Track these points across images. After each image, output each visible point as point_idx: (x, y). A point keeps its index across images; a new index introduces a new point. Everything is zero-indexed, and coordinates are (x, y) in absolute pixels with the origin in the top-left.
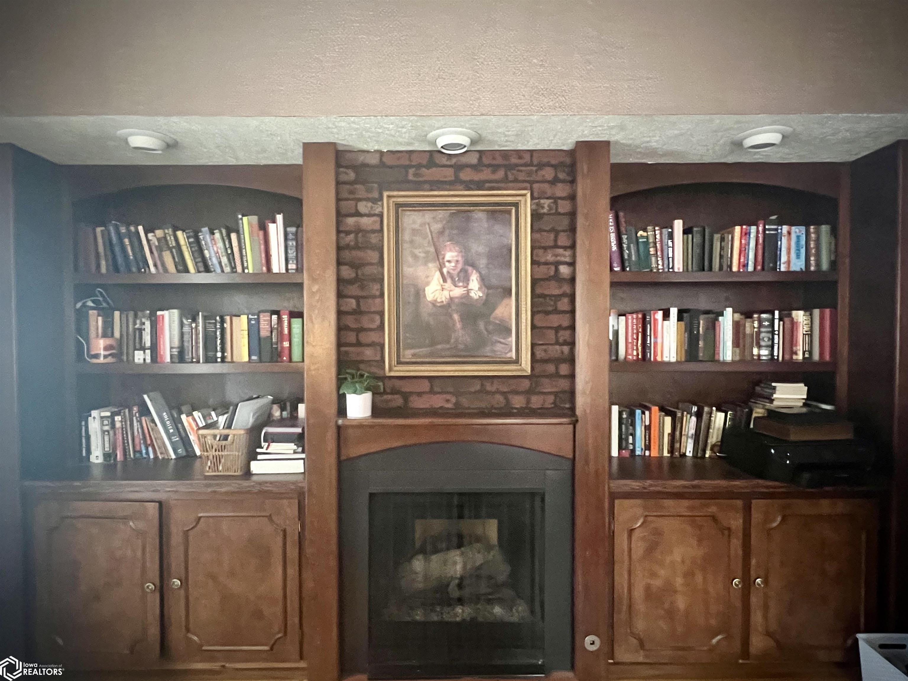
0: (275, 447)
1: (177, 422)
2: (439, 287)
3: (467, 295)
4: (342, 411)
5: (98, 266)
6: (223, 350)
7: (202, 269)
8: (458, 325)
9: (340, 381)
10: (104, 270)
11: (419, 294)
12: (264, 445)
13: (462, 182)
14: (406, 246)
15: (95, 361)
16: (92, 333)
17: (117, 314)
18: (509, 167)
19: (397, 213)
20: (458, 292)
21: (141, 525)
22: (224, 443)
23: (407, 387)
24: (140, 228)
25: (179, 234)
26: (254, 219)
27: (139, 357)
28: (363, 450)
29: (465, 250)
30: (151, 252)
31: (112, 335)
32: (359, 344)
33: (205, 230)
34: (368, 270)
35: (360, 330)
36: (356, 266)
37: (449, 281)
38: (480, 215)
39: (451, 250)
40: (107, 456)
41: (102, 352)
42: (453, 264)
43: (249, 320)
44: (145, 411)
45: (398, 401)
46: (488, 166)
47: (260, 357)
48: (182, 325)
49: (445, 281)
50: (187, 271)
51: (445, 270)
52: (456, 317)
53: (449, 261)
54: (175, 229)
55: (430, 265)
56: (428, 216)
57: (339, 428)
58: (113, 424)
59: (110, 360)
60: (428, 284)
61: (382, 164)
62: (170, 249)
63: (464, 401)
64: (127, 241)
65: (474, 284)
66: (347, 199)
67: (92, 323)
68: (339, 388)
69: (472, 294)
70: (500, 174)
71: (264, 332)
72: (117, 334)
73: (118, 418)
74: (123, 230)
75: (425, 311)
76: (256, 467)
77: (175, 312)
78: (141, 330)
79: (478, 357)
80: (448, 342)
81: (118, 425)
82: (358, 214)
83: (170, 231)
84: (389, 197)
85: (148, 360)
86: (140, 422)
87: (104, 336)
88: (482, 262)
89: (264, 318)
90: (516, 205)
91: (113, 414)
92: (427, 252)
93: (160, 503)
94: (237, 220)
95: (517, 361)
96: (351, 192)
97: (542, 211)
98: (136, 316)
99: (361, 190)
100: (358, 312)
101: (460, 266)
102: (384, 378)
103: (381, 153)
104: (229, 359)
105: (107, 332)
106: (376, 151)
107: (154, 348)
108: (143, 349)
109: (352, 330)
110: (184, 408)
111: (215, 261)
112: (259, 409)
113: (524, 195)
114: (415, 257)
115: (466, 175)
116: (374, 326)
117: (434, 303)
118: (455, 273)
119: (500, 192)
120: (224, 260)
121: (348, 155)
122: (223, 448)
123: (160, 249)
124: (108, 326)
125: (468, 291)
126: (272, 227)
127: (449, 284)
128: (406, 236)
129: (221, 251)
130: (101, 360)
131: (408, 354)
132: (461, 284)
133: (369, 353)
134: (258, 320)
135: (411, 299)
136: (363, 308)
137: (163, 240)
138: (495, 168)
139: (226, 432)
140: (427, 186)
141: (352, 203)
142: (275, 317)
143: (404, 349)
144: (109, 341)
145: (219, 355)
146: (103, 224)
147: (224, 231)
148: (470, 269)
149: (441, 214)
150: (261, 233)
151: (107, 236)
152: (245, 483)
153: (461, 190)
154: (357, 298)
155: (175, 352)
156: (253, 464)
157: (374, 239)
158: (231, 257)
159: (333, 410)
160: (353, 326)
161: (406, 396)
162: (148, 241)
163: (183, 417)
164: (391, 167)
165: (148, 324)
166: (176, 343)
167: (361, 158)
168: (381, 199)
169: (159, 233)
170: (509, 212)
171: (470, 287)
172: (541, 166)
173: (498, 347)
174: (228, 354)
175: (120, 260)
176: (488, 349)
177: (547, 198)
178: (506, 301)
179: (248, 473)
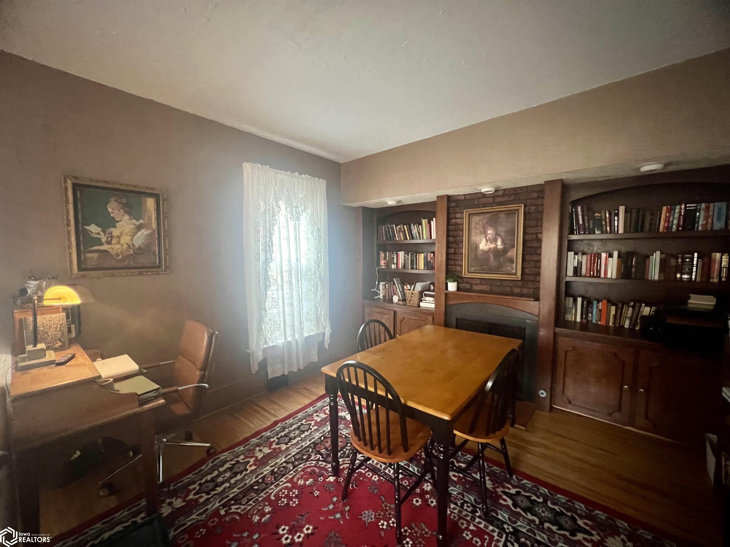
0: (427, 298)
1: (403, 288)
2: (485, 244)
3: (496, 248)
4: (447, 288)
5: (383, 239)
6: (416, 266)
7: (411, 238)
8: (492, 259)
9: (447, 278)
10: (384, 240)
11: (477, 247)
12: (424, 297)
13: (496, 202)
14: (473, 229)
15: (381, 267)
16: (381, 259)
17: (388, 252)
18: (517, 194)
19: (469, 216)
20: (492, 246)
21: (389, 317)
22: (412, 295)
23: (473, 282)
24: (394, 225)
25: (405, 226)
26: (427, 220)
27: (393, 266)
28: (453, 302)
29: (496, 230)
30: (397, 233)
31: (386, 260)
32: (456, 265)
33: (412, 224)
34: (459, 238)
35: (455, 260)
36: (454, 237)
37: (489, 242)
38: (502, 215)
39: (490, 230)
40: (384, 296)
41: (383, 265)
42: (491, 235)
43: (424, 255)
44: (394, 284)
45: (468, 286)
46: (507, 195)
47: (427, 267)
48: (405, 256)
49: (487, 242)
50: (406, 239)
51: (487, 238)
52: (491, 255)
53: (489, 234)
54: (404, 225)
55: (482, 236)
56: (481, 217)
57: (446, 294)
58: (386, 286)
59: (385, 267)
60: (480, 243)
61: (465, 199)
62: (402, 232)
63: (494, 288)
64: (390, 230)
65: (499, 243)
66: (452, 213)
67: (381, 256)
68: (446, 280)
69: (498, 247)
70: (512, 198)
71: (429, 259)
72: (387, 259)
73: (387, 285)
74: (390, 226)
75: (479, 253)
76: (422, 304)
77: (403, 252)
78: (394, 258)
79: (500, 271)
80: (487, 265)
81: (387, 287)
82: (456, 218)
83: (402, 226)
84: (466, 211)
85: (395, 268)
86: (393, 287)
87: (384, 259)
88: (503, 234)
89: (429, 254)
90: (518, 210)
91: (386, 284)
92: (480, 231)
93: (394, 311)
94: (421, 221)
95: (515, 274)
96: (454, 210)
97: (531, 211)
98: (393, 253)
99: (458, 210)
100: (455, 253)
101: (494, 236)
102: (463, 278)
103: (465, 195)
104: (418, 268)
105: (385, 258)
106: (463, 195)
107: (397, 264)
108: (394, 264)
109: (453, 260)
110: (406, 284)
111: (415, 235)
112: (424, 286)
113: (521, 206)
114: (476, 233)
115: (498, 200)
116: (460, 259)
117: (483, 250)
118: (491, 239)
119: (512, 206)
120: (417, 235)
121: (454, 197)
122: (412, 297)
123: (399, 232)
124: (385, 256)
125: (497, 245)
126: (432, 222)
127: (489, 243)
128: (473, 225)
129: (417, 232)
130: (383, 267)
131: (472, 269)
132: (494, 243)
133: (458, 268)
134: (427, 255)
135: (474, 249)
136: (457, 252)
137: (400, 229)
138: (510, 195)
139: (413, 292)
140: (482, 206)
141: (454, 214)
142: (432, 254)
143: (471, 267)
144: (385, 261)
145: (415, 267)
146: (385, 225)
147: (417, 225)
148: (497, 237)
149: (488, 216)
150: (429, 225)
151: (385, 228)
152: (418, 309)
153: (495, 206)
154: (455, 249)
155: (403, 265)
156: (421, 303)
157: (461, 227)
158: (419, 233)
159: (444, 287)
160: (453, 258)
161: (471, 285)
162: (396, 229)
163: (405, 286)
164: (469, 200)
165: (395, 257)
166: (403, 263)
167: (458, 198)
168: (463, 212)
169: (399, 226)
170: (515, 213)
171: (497, 244)
172: (531, 192)
173: (509, 268)
174: (418, 267)
175: (388, 236)
176: (504, 268)
177: (534, 206)
178: (512, 250)
179: (419, 306)
